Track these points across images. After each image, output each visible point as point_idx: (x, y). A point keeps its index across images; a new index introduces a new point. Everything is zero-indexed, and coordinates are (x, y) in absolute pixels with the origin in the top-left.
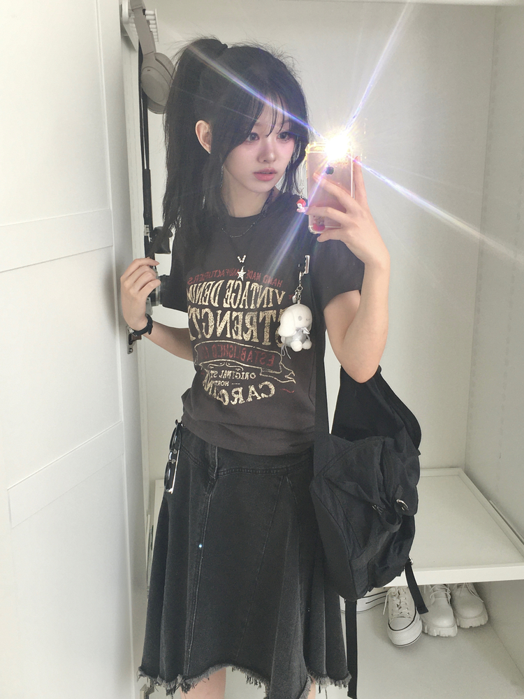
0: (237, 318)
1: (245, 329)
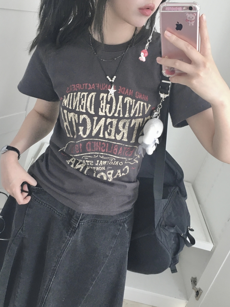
0: (111, 123)
1: (118, 131)
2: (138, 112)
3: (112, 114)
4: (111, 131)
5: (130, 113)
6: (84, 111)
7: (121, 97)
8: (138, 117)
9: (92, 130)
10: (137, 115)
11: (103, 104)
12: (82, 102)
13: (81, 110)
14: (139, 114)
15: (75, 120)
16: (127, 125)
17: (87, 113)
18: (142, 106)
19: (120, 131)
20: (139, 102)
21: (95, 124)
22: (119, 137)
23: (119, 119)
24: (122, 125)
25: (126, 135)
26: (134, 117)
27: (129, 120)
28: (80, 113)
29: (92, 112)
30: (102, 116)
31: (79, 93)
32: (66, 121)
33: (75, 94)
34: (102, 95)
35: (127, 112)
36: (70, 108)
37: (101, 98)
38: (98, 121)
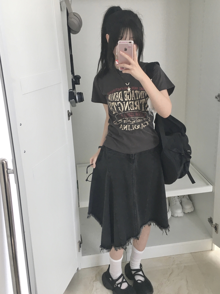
0: (131, 103)
2: (142, 96)
3: (131, 99)
4: (132, 107)
5: (138, 97)
6: (118, 100)
7: (133, 91)
8: (143, 99)
9: (124, 108)
10: (142, 98)
11: (126, 96)
12: (117, 97)
13: (117, 100)
14: (143, 97)
15: (115, 105)
16: (139, 103)
17: (120, 101)
18: (143, 93)
19: (136, 106)
20: (141, 91)
21: (125, 105)
22: (136, 108)
23: (134, 101)
24: (136, 103)
25: (139, 107)
26: (141, 99)
27: (139, 101)
28: (117, 102)
29: (122, 100)
30: (127, 101)
31: (114, 93)
32: (111, 107)
33: (112, 94)
34: (125, 92)
35: (137, 97)
36: (112, 100)
37: (124, 93)
38: (126, 103)
